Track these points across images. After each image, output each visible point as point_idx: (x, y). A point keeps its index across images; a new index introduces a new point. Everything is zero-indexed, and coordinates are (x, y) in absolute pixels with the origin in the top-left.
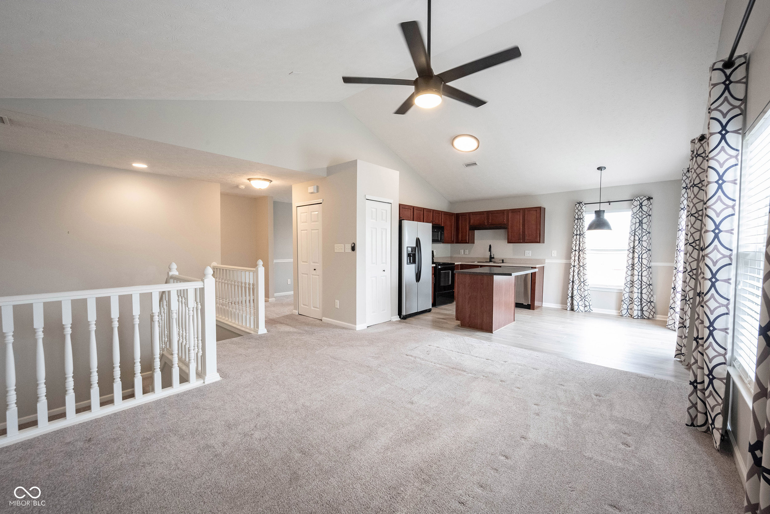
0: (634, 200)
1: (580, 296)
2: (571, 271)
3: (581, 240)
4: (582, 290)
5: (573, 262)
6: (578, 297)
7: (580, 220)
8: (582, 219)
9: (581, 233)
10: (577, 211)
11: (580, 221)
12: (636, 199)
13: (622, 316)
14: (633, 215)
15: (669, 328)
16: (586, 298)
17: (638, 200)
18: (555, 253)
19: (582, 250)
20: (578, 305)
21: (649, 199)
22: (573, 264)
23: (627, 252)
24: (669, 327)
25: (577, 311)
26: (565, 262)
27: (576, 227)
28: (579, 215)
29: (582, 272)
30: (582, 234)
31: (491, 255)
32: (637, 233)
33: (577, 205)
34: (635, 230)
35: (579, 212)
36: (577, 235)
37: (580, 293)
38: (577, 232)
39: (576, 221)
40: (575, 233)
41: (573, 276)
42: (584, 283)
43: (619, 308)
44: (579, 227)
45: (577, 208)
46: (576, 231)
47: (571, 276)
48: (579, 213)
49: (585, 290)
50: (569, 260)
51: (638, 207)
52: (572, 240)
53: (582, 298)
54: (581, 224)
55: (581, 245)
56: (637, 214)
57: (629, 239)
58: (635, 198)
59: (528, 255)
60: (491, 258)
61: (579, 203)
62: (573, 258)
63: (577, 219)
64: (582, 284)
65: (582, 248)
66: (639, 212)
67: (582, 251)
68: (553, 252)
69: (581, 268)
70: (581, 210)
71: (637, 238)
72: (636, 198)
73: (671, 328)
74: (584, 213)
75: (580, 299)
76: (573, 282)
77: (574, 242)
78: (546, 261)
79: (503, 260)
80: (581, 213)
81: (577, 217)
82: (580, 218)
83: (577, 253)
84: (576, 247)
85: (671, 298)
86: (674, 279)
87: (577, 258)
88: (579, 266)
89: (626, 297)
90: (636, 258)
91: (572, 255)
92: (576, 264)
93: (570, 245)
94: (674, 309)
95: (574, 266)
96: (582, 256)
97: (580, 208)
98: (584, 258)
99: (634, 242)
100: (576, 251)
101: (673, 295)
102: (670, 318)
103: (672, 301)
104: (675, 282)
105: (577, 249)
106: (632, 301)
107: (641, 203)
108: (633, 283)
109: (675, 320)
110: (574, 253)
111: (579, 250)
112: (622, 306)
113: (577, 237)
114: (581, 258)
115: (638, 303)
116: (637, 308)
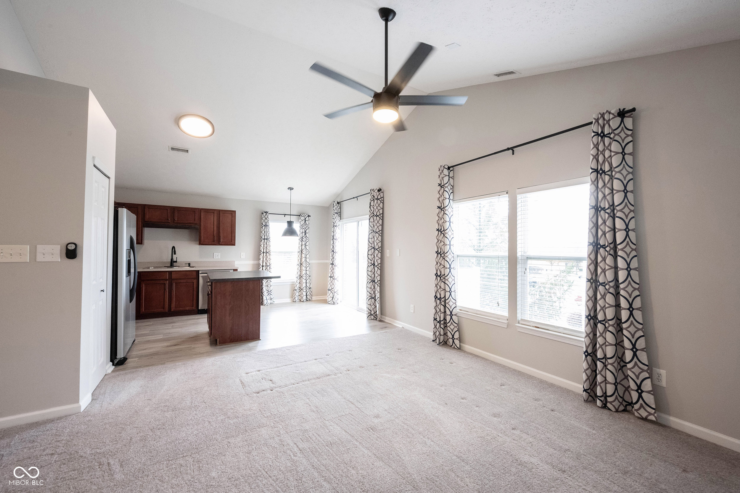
0: (301, 216)
1: (267, 292)
3: (268, 244)
4: (269, 286)
5: (262, 262)
6: (266, 293)
8: (268, 226)
10: (264, 219)
11: (267, 228)
12: (303, 216)
13: (295, 302)
14: (301, 227)
15: (330, 304)
16: (271, 293)
18: (243, 255)
20: (267, 299)
21: (309, 216)
22: (262, 265)
23: (297, 253)
24: (329, 302)
25: (267, 305)
26: (252, 263)
27: (263, 232)
30: (269, 239)
31: (172, 259)
32: (303, 240)
33: (264, 214)
34: (302, 237)
35: (266, 219)
36: (264, 239)
37: (267, 288)
38: (264, 236)
39: (264, 227)
43: (292, 296)
44: (266, 232)
45: (264, 217)
48: (266, 221)
50: (258, 261)
51: (304, 221)
52: (260, 243)
53: (269, 293)
54: (267, 230)
55: (268, 247)
56: (303, 226)
57: (299, 244)
59: (217, 257)
60: (172, 263)
61: (265, 212)
62: (262, 259)
63: (265, 226)
65: (268, 250)
69: (268, 267)
71: (304, 243)
74: (269, 221)
75: (267, 294)
77: (262, 246)
78: (236, 263)
79: (189, 264)
81: (264, 224)
83: (265, 254)
84: (264, 250)
85: (329, 284)
86: (330, 271)
87: (265, 259)
88: (267, 266)
89: (298, 287)
90: (303, 258)
91: (261, 257)
92: (264, 264)
93: (260, 248)
94: (331, 290)
95: (263, 266)
96: (268, 257)
97: (266, 217)
98: (270, 259)
99: (302, 246)
100: (264, 253)
101: (330, 282)
102: (329, 297)
103: (329, 286)
104: (331, 273)
105: (265, 251)
106: (301, 289)
107: (305, 219)
108: (301, 277)
109: (333, 298)
110: (262, 254)
111: (266, 252)
112: (295, 294)
113: (264, 241)
114: (268, 259)
115: (305, 290)
116: (304, 294)
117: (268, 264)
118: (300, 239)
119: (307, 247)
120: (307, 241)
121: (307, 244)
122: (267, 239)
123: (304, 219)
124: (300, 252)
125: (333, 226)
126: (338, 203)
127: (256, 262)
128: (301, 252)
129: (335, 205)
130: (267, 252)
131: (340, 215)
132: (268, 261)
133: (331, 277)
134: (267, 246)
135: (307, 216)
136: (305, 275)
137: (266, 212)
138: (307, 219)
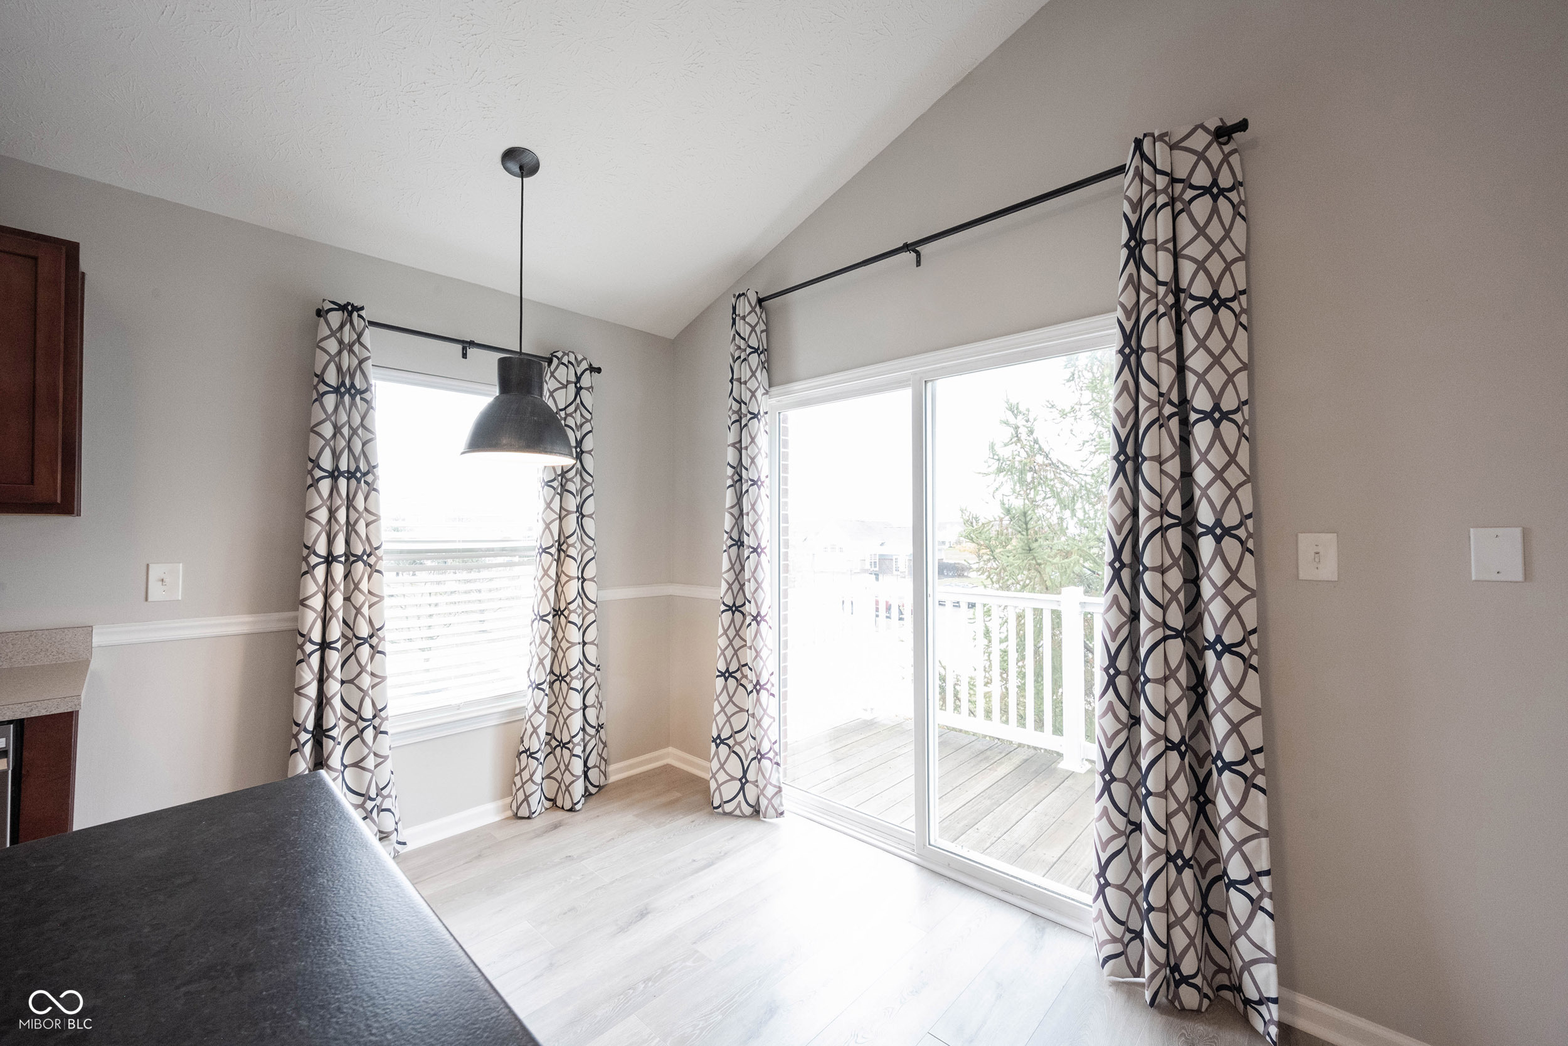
0: (555, 361)
1: (359, 800)
2: (308, 675)
3: (360, 503)
4: (369, 761)
5: (319, 624)
7: (353, 397)
8: (362, 392)
9: (358, 469)
10: (332, 346)
11: (353, 404)
12: (565, 360)
13: (529, 818)
15: (730, 814)
16: (384, 797)
17: (569, 362)
18: (169, 580)
19: (365, 557)
21: (592, 368)
22: (316, 636)
23: (537, 556)
24: (728, 808)
26: (245, 629)
27: (327, 430)
28: (345, 368)
29: (369, 668)
30: (365, 474)
33: (335, 318)
35: (345, 353)
36: (335, 474)
37: (359, 780)
38: (336, 457)
39: (330, 401)
40: (326, 462)
41: (322, 702)
42: (377, 722)
43: (510, 790)
44: (346, 431)
45: (333, 334)
46: (327, 453)
47: (306, 710)
48: (347, 361)
49: (381, 759)
50: (291, 614)
51: (572, 388)
52: (304, 501)
53: (369, 805)
54: (357, 420)
55: (361, 527)
56: (567, 415)
57: (548, 505)
58: (559, 354)
61: (342, 308)
62: (317, 602)
63: (336, 390)
64: (369, 734)
65: (363, 545)
66: (575, 411)
67: (365, 563)
68: (156, 572)
69: (365, 650)
70: (356, 348)
71: (572, 503)
72: (565, 354)
73: (738, 812)
74: (368, 366)
76: (320, 733)
78: (96, 640)
80: (356, 362)
81: (331, 377)
82: (353, 385)
83: (339, 570)
84: (330, 542)
85: (717, 708)
86: (723, 642)
87: (337, 600)
88: (352, 639)
89: (542, 736)
90: (571, 578)
91: (312, 587)
92: (336, 631)
93: (301, 531)
94: (731, 742)
95: (325, 646)
96: (364, 586)
97: (347, 335)
98: (375, 598)
99: (561, 519)
100: (330, 559)
101: (724, 699)
102: (722, 777)
103: (721, 719)
104: (729, 653)
105: (339, 548)
106: (557, 744)
107: (578, 379)
108: (558, 678)
109: (744, 781)
110: (320, 572)
111: (348, 554)
112: (526, 775)
113: (334, 488)
114: (359, 599)
115: (578, 750)
116: (577, 766)
117: (364, 630)
118: (555, 484)
119: (589, 524)
120: (588, 491)
121: (588, 508)
122: (351, 475)
123: (573, 378)
124: (553, 550)
125: (735, 417)
126: (760, 301)
127: (274, 621)
128: (559, 550)
129: (743, 307)
130: (350, 558)
131: (767, 361)
132: (365, 610)
133: (727, 675)
134: (353, 515)
135: (584, 365)
136: (580, 668)
137: (349, 310)
138: (586, 381)
